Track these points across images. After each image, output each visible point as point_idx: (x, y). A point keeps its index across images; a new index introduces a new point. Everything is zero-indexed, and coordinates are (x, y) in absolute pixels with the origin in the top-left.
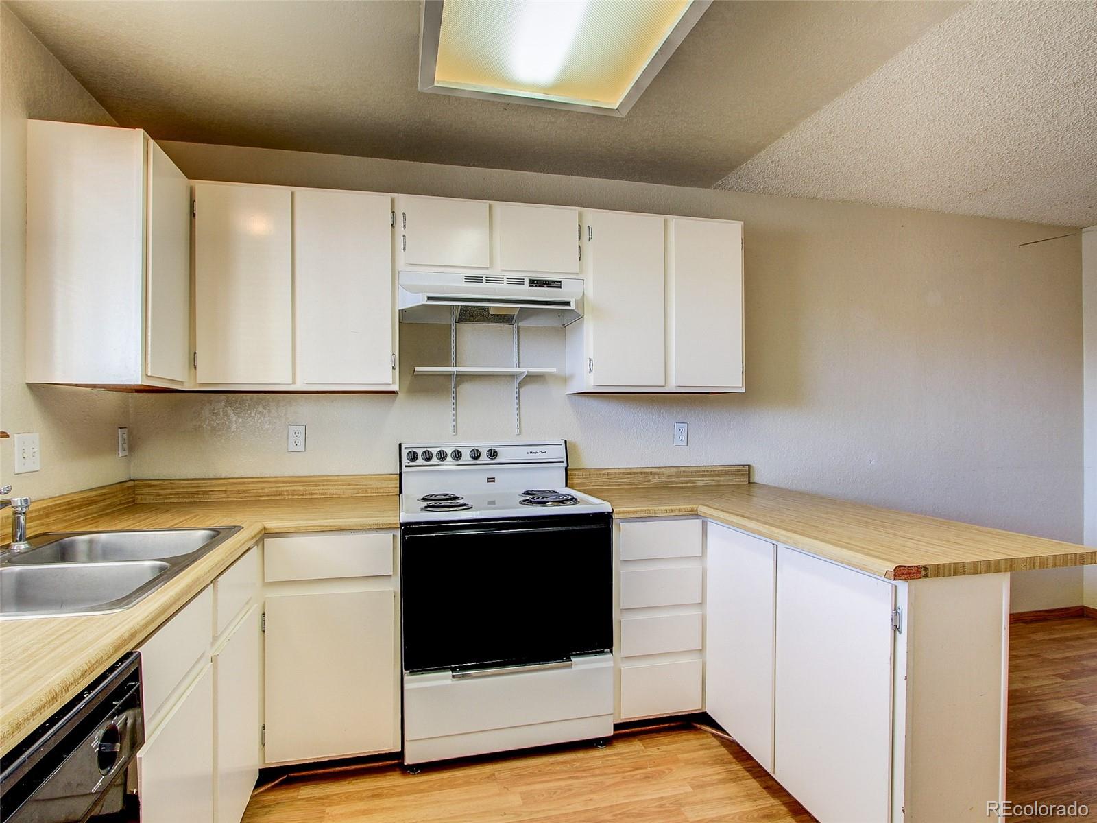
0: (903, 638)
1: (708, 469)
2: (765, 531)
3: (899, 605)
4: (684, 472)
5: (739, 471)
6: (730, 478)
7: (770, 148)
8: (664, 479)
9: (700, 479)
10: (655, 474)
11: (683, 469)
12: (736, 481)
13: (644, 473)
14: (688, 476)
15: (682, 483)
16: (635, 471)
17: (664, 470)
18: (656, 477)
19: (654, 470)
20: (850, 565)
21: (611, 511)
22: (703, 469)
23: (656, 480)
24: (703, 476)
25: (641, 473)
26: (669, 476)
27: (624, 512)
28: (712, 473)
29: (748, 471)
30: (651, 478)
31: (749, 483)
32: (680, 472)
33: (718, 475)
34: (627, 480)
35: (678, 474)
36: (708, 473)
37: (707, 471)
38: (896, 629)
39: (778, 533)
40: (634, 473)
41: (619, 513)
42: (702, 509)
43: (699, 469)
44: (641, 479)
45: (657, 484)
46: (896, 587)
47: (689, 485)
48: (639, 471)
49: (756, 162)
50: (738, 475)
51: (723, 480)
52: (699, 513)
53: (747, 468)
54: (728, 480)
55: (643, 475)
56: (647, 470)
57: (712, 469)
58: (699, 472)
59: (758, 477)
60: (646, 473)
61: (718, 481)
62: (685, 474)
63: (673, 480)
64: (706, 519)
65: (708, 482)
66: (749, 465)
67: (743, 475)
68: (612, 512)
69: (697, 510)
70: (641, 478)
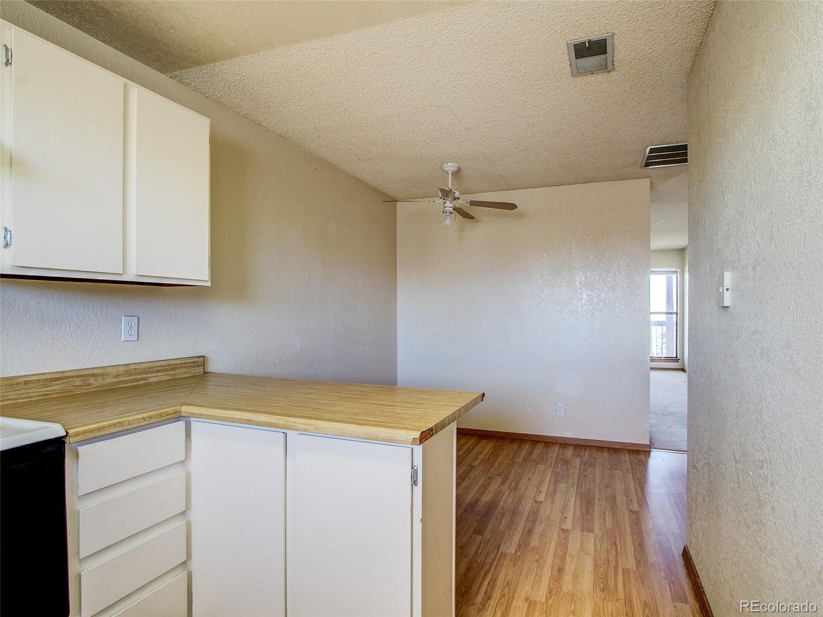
0: (418, 489)
1: (162, 364)
2: (278, 422)
3: (415, 464)
4: (135, 369)
5: (194, 362)
6: (185, 370)
7: (243, 59)
8: (109, 380)
9: (154, 375)
10: (98, 375)
11: (133, 367)
12: (191, 373)
13: (82, 376)
14: (139, 374)
15: (133, 382)
16: (68, 374)
17: (109, 370)
18: (100, 378)
19: (96, 371)
20: (377, 439)
21: (64, 434)
22: (157, 364)
23: (100, 382)
24: (157, 371)
25: (78, 376)
26: (117, 376)
27: (84, 432)
28: (167, 367)
29: (201, 361)
30: (92, 380)
31: (204, 373)
32: (129, 370)
33: (173, 369)
34: (57, 387)
35: (127, 373)
36: (163, 368)
37: (162, 366)
38: (415, 483)
39: (295, 423)
40: (67, 377)
41: (78, 434)
42: (185, 409)
43: (152, 365)
44: (77, 384)
45: (101, 387)
46: (412, 449)
47: (141, 382)
48: (75, 374)
49: (224, 67)
50: (194, 367)
51: (180, 374)
52: (183, 414)
53: (202, 359)
54: (185, 373)
55: (81, 379)
56: (87, 372)
57: (166, 363)
58: (153, 367)
59: (212, 367)
60: (85, 376)
61: (174, 375)
62: (136, 372)
63: (122, 379)
64: (188, 419)
65: (162, 377)
66: (203, 356)
67: (198, 366)
68: (66, 436)
69: (180, 412)
70: (78, 382)
